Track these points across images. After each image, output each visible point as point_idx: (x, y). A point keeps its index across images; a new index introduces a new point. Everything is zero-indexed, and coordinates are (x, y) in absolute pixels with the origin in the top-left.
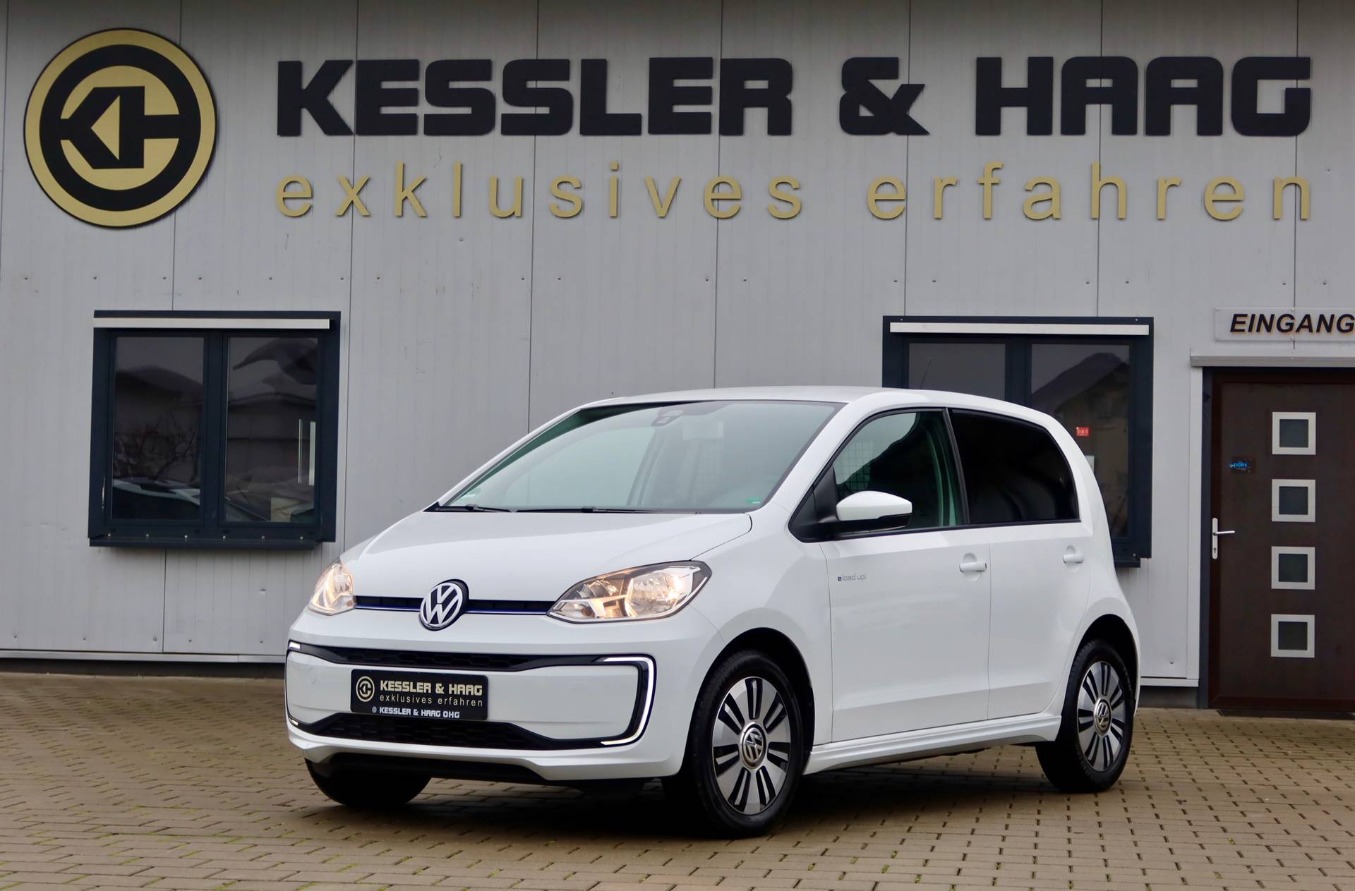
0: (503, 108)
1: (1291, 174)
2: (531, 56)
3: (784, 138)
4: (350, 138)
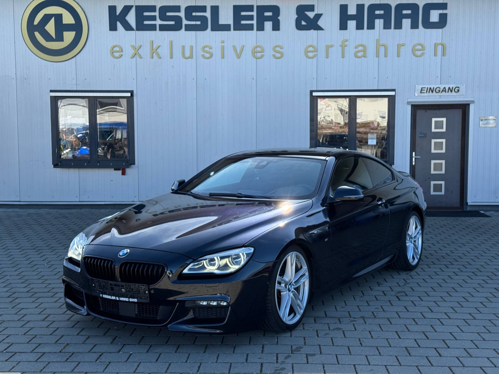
0: (185, 22)
1: (441, 41)
2: (193, 4)
3: (277, 32)
4: (134, 32)
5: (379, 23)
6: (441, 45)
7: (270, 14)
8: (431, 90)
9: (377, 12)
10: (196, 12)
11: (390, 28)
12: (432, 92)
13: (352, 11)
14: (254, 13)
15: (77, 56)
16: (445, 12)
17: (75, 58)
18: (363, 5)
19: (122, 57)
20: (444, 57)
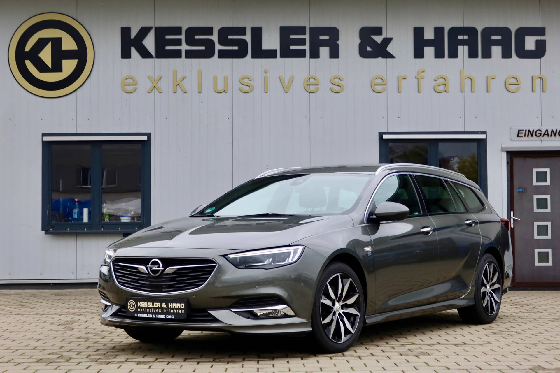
0: (218, 47)
1: (539, 74)
2: (230, 25)
3: (336, 60)
4: (153, 59)
5: (463, 50)
6: (540, 79)
7: (326, 37)
8: (530, 133)
9: (460, 37)
10: (232, 35)
11: (477, 57)
12: (532, 135)
14: (307, 37)
16: (542, 38)
18: (442, 29)
19: (136, 91)
20: (544, 93)
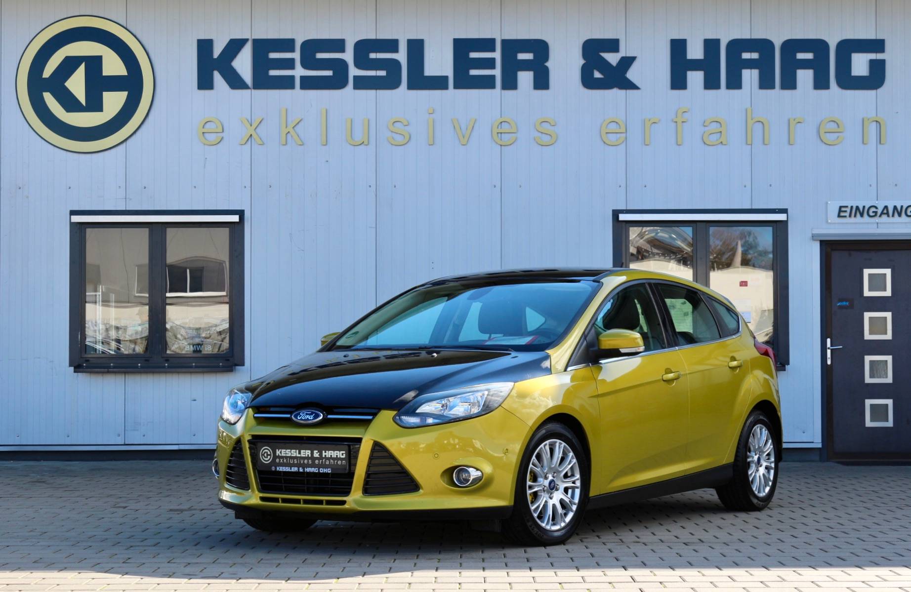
0: (354, 71)
1: (874, 115)
2: (372, 36)
3: (544, 92)
4: (248, 91)
5: (750, 76)
6: (875, 123)
7: (528, 56)
8: (859, 211)
9: (746, 56)
10: (376, 52)
11: (772, 87)
12: (862, 215)
13: (695, 52)
14: (497, 55)
15: (129, 142)
16: (880, 56)
17: (124, 144)
18: (717, 42)
19: (222, 142)
20: (881, 146)
